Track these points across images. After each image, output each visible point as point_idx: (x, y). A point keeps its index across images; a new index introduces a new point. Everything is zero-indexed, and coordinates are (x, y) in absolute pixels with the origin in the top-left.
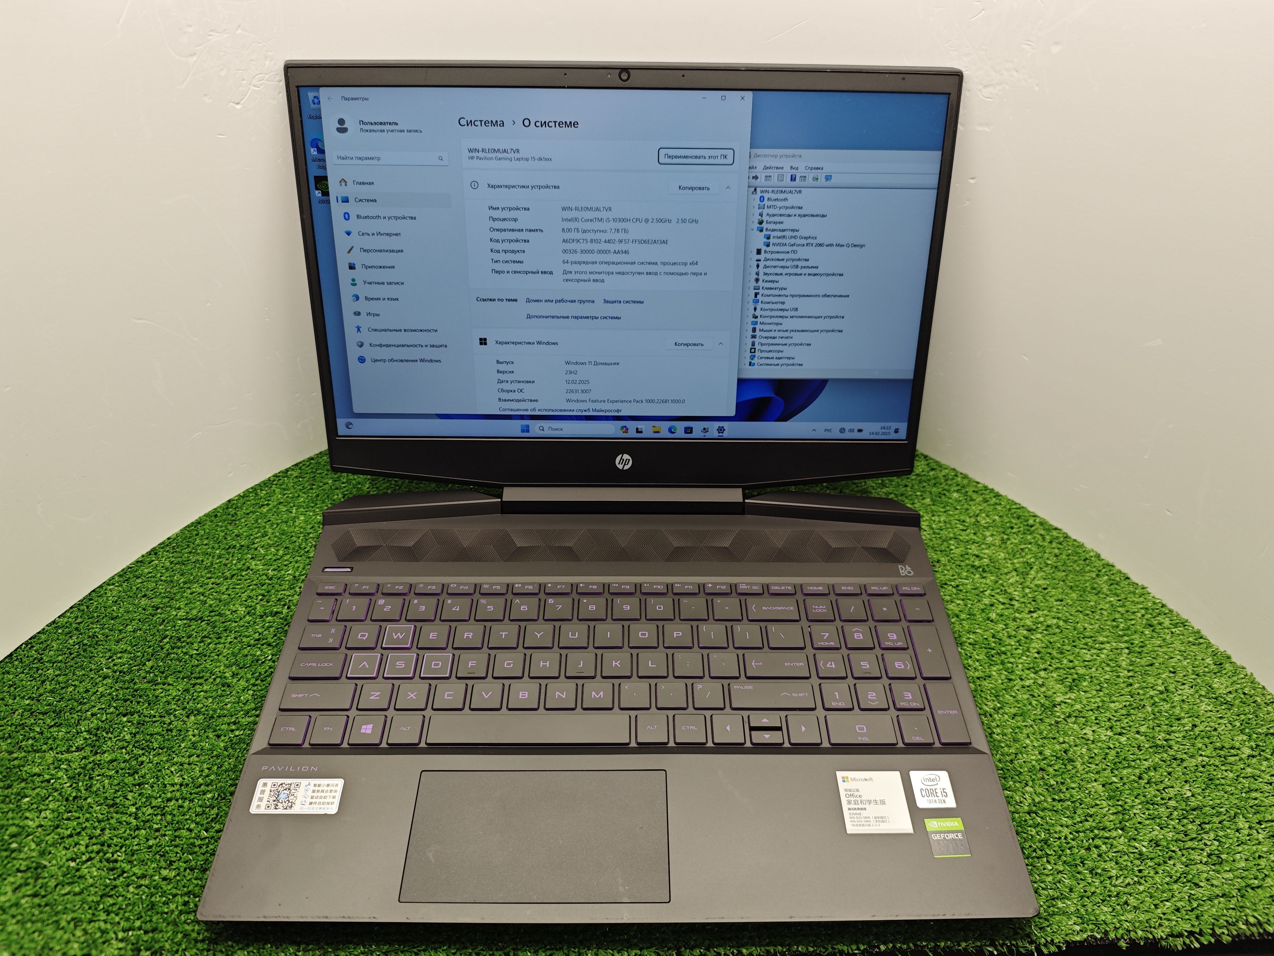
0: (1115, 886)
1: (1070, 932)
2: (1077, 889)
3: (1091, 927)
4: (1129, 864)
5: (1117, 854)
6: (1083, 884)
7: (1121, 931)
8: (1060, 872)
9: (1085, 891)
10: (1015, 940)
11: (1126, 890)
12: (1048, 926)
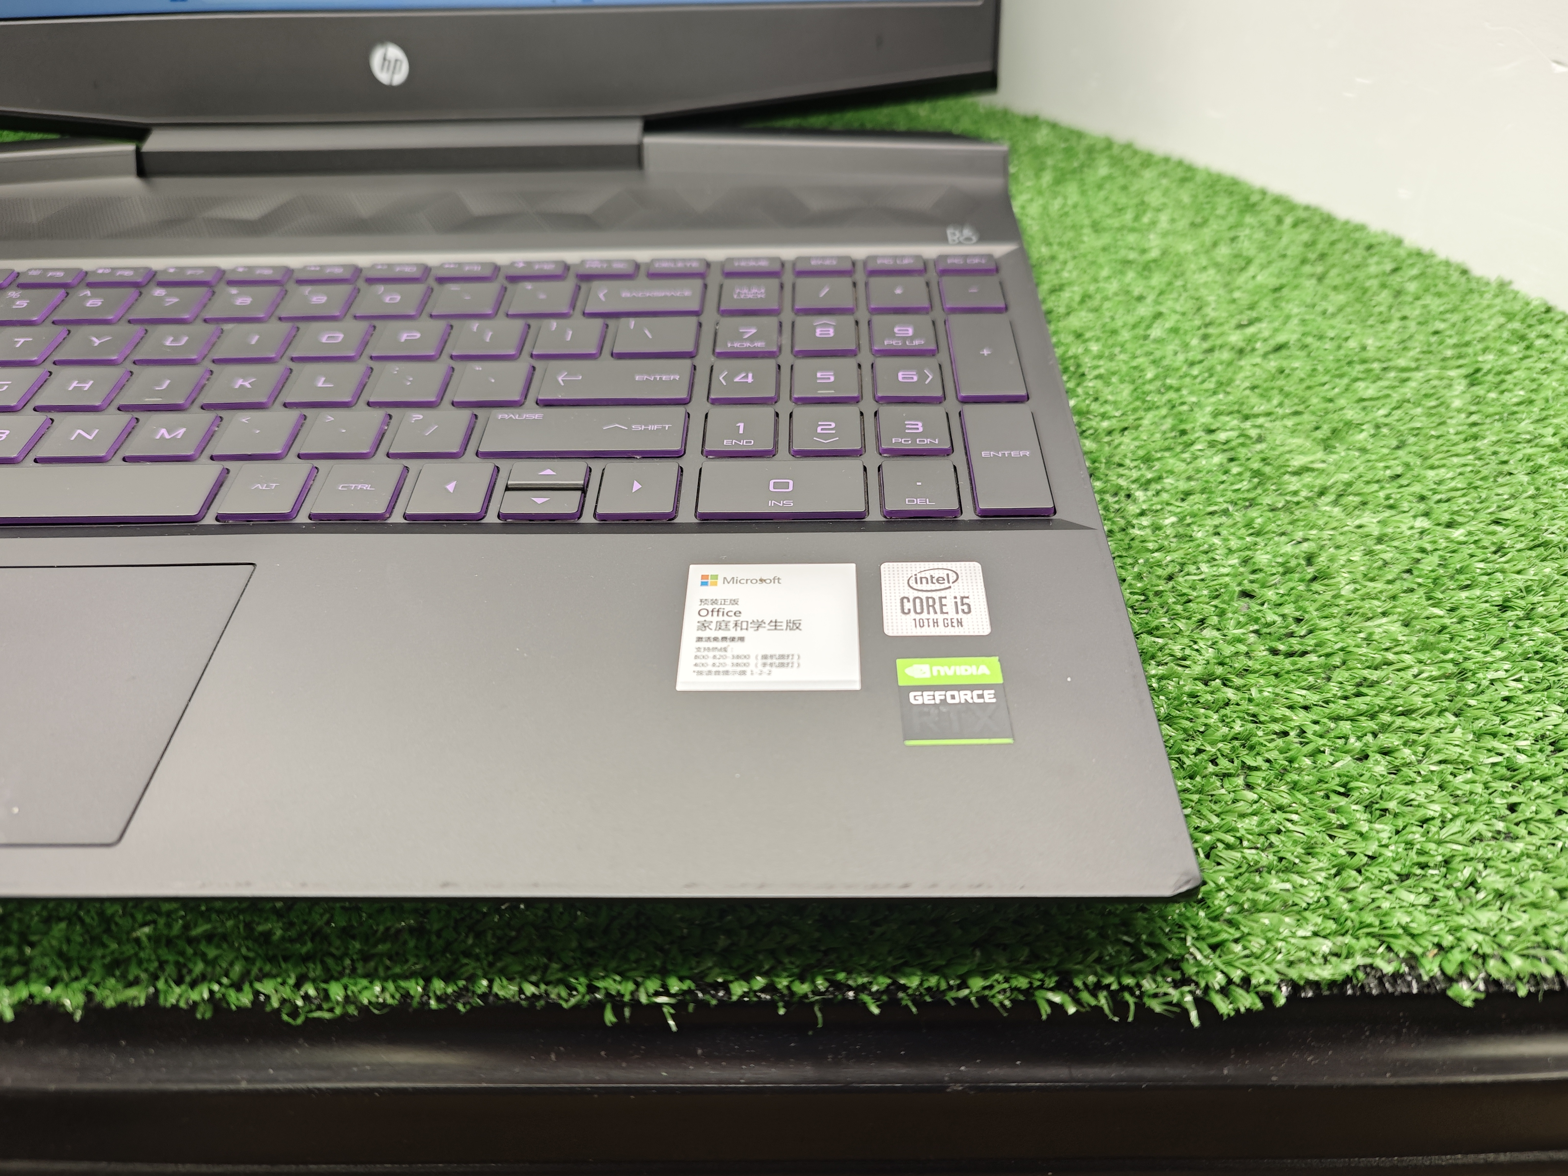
0: (1440, 843)
1: (1303, 954)
2: (1328, 849)
3: (1365, 942)
4: (1479, 788)
5: (1443, 766)
6: (1343, 837)
7: (1457, 956)
8: (1281, 808)
9: (1352, 854)
10: (1133, 974)
11: (1472, 851)
12: (1236, 941)
